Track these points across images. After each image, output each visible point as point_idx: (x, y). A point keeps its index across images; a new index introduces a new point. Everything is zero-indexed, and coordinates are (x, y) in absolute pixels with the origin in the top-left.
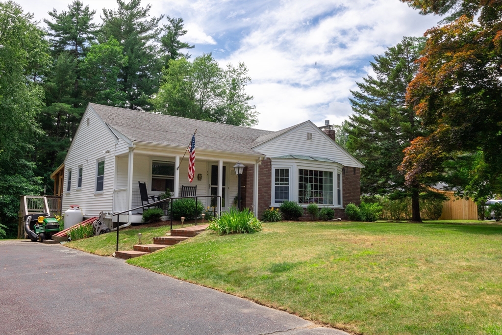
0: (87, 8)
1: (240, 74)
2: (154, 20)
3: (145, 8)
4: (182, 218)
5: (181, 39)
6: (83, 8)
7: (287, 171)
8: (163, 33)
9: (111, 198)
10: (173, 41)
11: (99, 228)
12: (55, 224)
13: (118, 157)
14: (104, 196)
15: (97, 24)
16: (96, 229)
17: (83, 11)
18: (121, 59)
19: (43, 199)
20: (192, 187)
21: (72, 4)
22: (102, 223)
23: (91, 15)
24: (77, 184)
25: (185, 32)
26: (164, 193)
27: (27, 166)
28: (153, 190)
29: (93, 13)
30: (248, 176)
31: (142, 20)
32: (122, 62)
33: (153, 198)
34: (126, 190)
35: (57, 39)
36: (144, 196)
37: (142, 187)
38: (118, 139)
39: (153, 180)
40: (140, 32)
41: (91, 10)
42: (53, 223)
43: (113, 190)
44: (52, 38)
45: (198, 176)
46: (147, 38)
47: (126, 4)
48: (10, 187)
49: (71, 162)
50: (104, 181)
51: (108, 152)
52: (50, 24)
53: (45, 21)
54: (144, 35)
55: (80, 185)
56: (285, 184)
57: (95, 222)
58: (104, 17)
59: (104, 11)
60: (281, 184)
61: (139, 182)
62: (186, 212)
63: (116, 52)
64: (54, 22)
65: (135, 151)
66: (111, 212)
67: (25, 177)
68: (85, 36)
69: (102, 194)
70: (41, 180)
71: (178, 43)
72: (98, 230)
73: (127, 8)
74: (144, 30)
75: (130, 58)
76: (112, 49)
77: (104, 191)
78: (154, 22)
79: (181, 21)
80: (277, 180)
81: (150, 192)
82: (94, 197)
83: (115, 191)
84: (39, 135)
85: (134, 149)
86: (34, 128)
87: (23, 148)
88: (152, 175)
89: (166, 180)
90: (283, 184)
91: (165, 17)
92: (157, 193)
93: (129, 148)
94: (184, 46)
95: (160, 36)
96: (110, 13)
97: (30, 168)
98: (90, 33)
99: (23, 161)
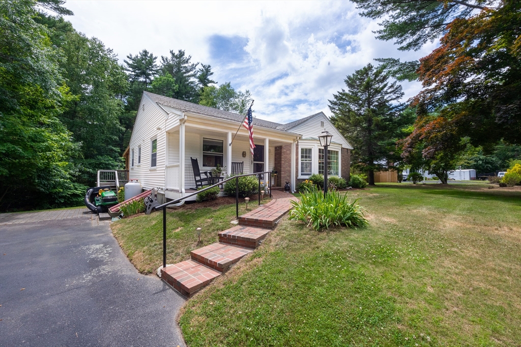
0: (152, 55)
1: (247, 97)
2: (193, 65)
3: (187, 58)
4: (246, 198)
5: (210, 78)
6: (149, 55)
7: (310, 150)
8: (199, 73)
9: (163, 174)
10: (205, 79)
11: (150, 205)
12: (111, 198)
13: (168, 133)
14: (158, 172)
15: (158, 65)
16: (147, 206)
17: (149, 57)
18: (174, 86)
19: (115, 172)
20: (239, 163)
21: (142, 52)
22: (154, 200)
23: (154, 59)
24: (138, 161)
25: (212, 74)
26: (215, 168)
27: (114, 150)
28: (204, 166)
29: (156, 58)
30: (282, 154)
31: (186, 65)
32: (175, 88)
33: (206, 173)
34: (178, 166)
35: (133, 73)
36: (197, 172)
37: (194, 163)
38: (168, 114)
39: (204, 156)
40: (185, 73)
41: (154, 56)
42: (110, 196)
43: (165, 166)
44: (130, 73)
45: (243, 153)
46: (189, 76)
47: (176, 54)
48: (101, 163)
49: (134, 145)
50: (157, 157)
51: (159, 129)
52: (128, 64)
53: (125, 61)
54: (187, 74)
55: (139, 162)
56: (309, 160)
57: (147, 198)
58: (162, 62)
59: (162, 57)
60: (305, 160)
61: (191, 158)
62: (245, 189)
63: (170, 81)
64: (131, 62)
65: (186, 124)
66: (164, 188)
67: (111, 157)
68: (151, 72)
69: (155, 170)
70: (123, 159)
71: (208, 80)
72: (149, 208)
73: (176, 57)
74: (187, 71)
75: (179, 87)
76: (168, 80)
77: (158, 167)
78: (193, 67)
79: (209, 66)
80: (302, 157)
81: (202, 169)
82: (149, 172)
83: (167, 167)
84: (122, 130)
85: (185, 121)
86: (118, 126)
87: (111, 138)
88: (202, 152)
89: (216, 156)
90: (307, 160)
91: (200, 64)
92: (209, 169)
93: (180, 120)
94: (212, 82)
95: (198, 75)
96: (166, 59)
97: (116, 152)
98: (154, 71)
99: (111, 147)
